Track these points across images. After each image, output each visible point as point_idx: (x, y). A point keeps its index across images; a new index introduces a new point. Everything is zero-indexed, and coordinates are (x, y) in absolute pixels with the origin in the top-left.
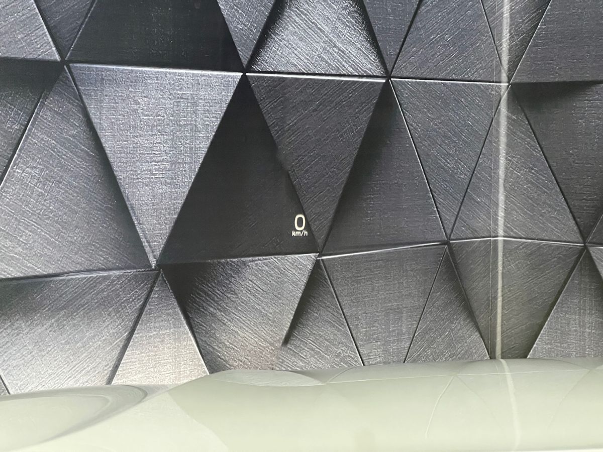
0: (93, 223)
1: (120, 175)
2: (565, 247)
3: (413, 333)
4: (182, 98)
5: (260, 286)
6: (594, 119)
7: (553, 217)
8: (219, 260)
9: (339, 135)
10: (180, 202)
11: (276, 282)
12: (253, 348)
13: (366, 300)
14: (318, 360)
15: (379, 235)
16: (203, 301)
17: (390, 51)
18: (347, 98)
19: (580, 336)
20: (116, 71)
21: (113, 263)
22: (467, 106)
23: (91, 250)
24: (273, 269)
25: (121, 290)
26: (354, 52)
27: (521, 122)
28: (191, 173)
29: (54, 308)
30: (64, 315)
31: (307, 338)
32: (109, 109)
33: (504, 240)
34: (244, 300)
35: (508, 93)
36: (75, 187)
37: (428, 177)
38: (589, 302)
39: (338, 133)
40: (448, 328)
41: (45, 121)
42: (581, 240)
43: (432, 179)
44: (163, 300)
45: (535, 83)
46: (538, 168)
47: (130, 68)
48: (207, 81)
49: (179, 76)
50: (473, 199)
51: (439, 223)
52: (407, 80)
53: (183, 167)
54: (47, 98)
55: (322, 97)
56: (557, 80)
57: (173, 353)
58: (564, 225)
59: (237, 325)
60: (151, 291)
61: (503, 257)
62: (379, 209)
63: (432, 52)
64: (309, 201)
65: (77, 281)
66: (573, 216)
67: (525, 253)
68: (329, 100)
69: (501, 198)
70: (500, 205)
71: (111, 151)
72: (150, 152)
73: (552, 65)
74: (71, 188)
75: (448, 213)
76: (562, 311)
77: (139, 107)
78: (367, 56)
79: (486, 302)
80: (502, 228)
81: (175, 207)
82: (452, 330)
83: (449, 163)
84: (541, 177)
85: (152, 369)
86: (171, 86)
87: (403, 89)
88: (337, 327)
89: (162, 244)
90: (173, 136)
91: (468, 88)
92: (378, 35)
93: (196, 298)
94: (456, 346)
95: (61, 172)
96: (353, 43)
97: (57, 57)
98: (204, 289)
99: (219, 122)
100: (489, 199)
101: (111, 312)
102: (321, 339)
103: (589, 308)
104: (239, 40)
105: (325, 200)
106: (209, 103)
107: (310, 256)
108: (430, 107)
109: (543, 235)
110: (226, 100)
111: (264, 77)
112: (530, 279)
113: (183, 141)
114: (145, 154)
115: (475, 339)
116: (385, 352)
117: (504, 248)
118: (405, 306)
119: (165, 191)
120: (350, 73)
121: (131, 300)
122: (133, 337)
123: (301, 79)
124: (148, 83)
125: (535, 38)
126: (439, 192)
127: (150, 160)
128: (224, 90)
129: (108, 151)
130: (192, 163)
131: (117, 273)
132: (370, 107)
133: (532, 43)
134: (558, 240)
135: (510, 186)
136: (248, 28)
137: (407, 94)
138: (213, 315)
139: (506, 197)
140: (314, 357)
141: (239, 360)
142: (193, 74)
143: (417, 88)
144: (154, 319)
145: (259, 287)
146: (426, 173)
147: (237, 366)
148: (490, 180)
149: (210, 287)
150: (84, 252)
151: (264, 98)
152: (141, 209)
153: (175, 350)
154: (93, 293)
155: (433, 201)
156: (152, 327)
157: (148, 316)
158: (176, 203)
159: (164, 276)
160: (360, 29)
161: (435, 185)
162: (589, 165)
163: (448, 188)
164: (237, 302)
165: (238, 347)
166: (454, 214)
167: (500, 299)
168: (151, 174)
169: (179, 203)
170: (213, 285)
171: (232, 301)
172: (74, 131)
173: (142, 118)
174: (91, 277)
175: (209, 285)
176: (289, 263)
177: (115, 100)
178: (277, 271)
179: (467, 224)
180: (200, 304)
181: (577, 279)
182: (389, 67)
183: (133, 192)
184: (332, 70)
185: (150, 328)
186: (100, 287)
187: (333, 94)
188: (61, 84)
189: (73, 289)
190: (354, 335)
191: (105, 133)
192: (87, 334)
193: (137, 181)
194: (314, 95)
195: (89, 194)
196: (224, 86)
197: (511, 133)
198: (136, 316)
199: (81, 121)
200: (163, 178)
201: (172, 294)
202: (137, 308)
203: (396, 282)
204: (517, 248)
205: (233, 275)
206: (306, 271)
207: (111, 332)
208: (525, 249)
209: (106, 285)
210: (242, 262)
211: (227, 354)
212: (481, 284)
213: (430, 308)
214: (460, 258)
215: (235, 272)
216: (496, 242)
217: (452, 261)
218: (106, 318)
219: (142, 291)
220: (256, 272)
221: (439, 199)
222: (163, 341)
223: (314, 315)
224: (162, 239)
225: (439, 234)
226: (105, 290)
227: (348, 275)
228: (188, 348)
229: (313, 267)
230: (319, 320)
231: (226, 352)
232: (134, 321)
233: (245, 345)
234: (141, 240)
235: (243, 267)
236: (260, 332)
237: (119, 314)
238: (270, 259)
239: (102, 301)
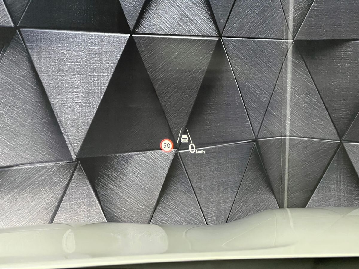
0: (36, 132)
1: (52, 101)
2: (328, 143)
3: (235, 197)
4: (92, 51)
5: (140, 170)
6: (347, 63)
7: (321, 124)
8: (115, 155)
9: (190, 74)
10: (91, 118)
11: (151, 168)
12: (136, 209)
13: (206, 177)
14: (176, 216)
16: (105, 180)
17: (221, 20)
18: (195, 50)
19: (337, 198)
20: (50, 33)
21: (48, 158)
22: (268, 55)
23: (34, 149)
24: (149, 160)
25: (53, 175)
26: (199, 21)
27: (301, 65)
28: (98, 99)
29: (10, 188)
30: (17, 192)
31: (169, 202)
32: (46, 58)
33: (290, 139)
34: (131, 180)
35: (293, 47)
36: (24, 109)
37: (244, 100)
38: (343, 177)
39: (189, 72)
40: (256, 194)
41: (4, 66)
42: (338, 138)
43: (246, 101)
44: (80, 181)
45: (310, 40)
46: (311, 94)
47: (59, 31)
48: (108, 40)
49: (90, 36)
50: (271, 113)
51: (251, 128)
52: (231, 38)
53: (93, 96)
54: (6, 51)
55: (180, 49)
56: (324, 38)
57: (86, 214)
58: (328, 129)
59: (127, 195)
60: (72, 175)
61: (289, 149)
62: (214, 120)
63: (247, 20)
64: (171, 116)
65: (25, 170)
66: (334, 124)
67: (303, 146)
68: (183, 52)
69: (288, 112)
70: (287, 116)
71: (47, 85)
72: (72, 86)
73: (321, 29)
74: (21, 109)
75: (256, 122)
76: (326, 182)
77: (65, 57)
78: (207, 23)
79: (279, 177)
80: (289, 131)
81: (88, 121)
82: (258, 195)
83: (257, 91)
84: (313, 99)
86: (85, 43)
87: (229, 44)
88: (188, 195)
89: (80, 145)
90: (87, 75)
91: (268, 43)
92: (214, 10)
93: (101, 179)
94: (260, 204)
95: (14, 99)
96: (199, 15)
97: (12, 25)
98: (106, 173)
99: (115, 66)
100: (281, 113)
101: (47, 189)
102: (178, 203)
103: (344, 181)
104: (128, 14)
105: (181, 115)
106: (109, 54)
108: (245, 56)
109: (315, 136)
110: (120, 52)
111: (143, 37)
112: (306, 162)
113: (93, 79)
114: (69, 87)
115: (272, 200)
117: (290, 143)
118: (229, 181)
119: (82, 111)
120: (197, 34)
121: (60, 181)
122: (61, 205)
123: (166, 38)
124: (71, 41)
125: (311, 12)
126: (251, 109)
127: (72, 92)
128: (118, 45)
129: (45, 85)
130: (99, 93)
131: (51, 164)
132: (209, 56)
133: (308, 15)
134: (324, 138)
135: (294, 105)
136: (134, 6)
137: (231, 47)
138: (112, 189)
139: (292, 112)
140: (174, 214)
141: (128, 217)
142: (99, 35)
143: (238, 43)
144: (74, 193)
145: (140, 171)
146: (243, 97)
148: (282, 101)
149: (110, 172)
150: (30, 151)
151: (143, 51)
152: (66, 123)
153: (88, 212)
154: (35, 177)
155: (247, 114)
157: (71, 191)
158: (89, 118)
159: (81, 165)
160: (203, 6)
161: (248, 104)
162: (344, 92)
163: (256, 107)
164: (127, 181)
165: (127, 209)
166: (260, 122)
167: (287, 175)
168: (73, 100)
169: (90, 119)
170: (112, 170)
171: (124, 180)
172: (23, 73)
173: (66, 64)
174: (34, 167)
175: (109, 170)
177: (49, 52)
178: (151, 160)
179: (267, 129)
180: (104, 183)
181: (336, 163)
182: (221, 31)
183: (61, 112)
184: (186, 32)
185: (72, 199)
186: (40, 173)
187: (186, 48)
188: (14, 42)
189: (23, 175)
190: (199, 200)
191: (43, 74)
192: (32, 204)
193: (64, 105)
194: (174, 49)
195: (33, 113)
196: (118, 43)
197: (294, 72)
198: (63, 191)
199: (28, 66)
200: (80, 102)
201: (86, 177)
202: (64, 186)
203: (224, 166)
204: (298, 143)
205: (124, 164)
206: (169, 160)
207: (47, 202)
208: (303, 144)
209: (44, 172)
210: (129, 156)
211: (121, 214)
212: (275, 166)
213: (245, 181)
214: (263, 150)
215: (126, 162)
216: (285, 139)
217: (258, 152)
218: (43, 193)
219: (67, 175)
220: (138, 162)
221: (251, 113)
222: (80, 207)
223: (174, 188)
224: (79, 141)
225: (251, 135)
226: (43, 175)
227: (195, 162)
228: (96, 211)
229: (173, 157)
230: (177, 191)
231: (120, 213)
232: (61, 194)
233: (131, 208)
234: (67, 142)
235: (130, 158)
236: (140, 199)
237: (52, 190)
238: (147, 153)
239: (41, 182)
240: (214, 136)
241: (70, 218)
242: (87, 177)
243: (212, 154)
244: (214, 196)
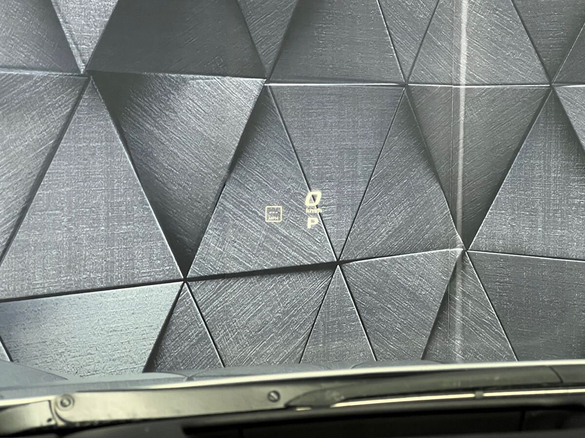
0: (13, 15)
2: (529, 89)
3: (369, 177)
5: (201, 106)
8: (156, 74)
10: (112, 4)
11: (220, 105)
12: (194, 173)
13: (319, 135)
14: (266, 194)
15: (331, 68)
16: (138, 115)
19: (545, 181)
21: (35, 62)
23: (10, 44)
24: (216, 91)
25: (45, 93)
31: (253, 169)
33: (466, 89)
34: (184, 120)
37: (385, 13)
40: (407, 176)
42: (546, 80)
43: (389, 15)
44: (93, 110)
46: (502, 9)
50: (433, 42)
51: (397, 64)
57: (105, 168)
58: (529, 66)
59: (177, 146)
60: (79, 98)
61: (465, 106)
62: (332, 41)
64: (256, 22)
66: (539, 55)
67: (488, 100)
69: (464, 44)
70: (462, 51)
75: (406, 54)
76: (526, 157)
79: (447, 153)
80: (464, 76)
81: (106, 9)
82: (411, 178)
84: (506, 17)
85: (82, 183)
88: (286, 161)
89: (92, 48)
93: (131, 112)
94: (416, 195)
98: (140, 102)
100: (450, 44)
101: (34, 116)
102: (268, 172)
105: (273, 23)
107: (256, 81)
109: (507, 80)
112: (493, 127)
115: (435, 190)
116: (339, 194)
117: (466, 97)
118: (360, 147)
121: (57, 105)
122: (60, 146)
126: (397, 30)
131: (41, 73)
134: (523, 82)
135: (473, 30)
138: (151, 133)
139: (469, 42)
140: (260, 190)
141: (179, 184)
144: (83, 130)
145: (201, 108)
146: (383, 8)
147: (176, 190)
148: (452, 24)
149: (147, 102)
150: (3, 46)
152: (67, 7)
153: (108, 165)
154: (13, 92)
155: (389, 38)
156: (81, 137)
157: (76, 125)
158: (108, 5)
159: (94, 83)
161: (391, 21)
163: (406, 27)
164: (177, 122)
165: (177, 169)
166: (413, 55)
167: (461, 151)
169: (110, 5)
170: (150, 99)
171: (171, 119)
174: (10, 75)
175: (146, 99)
176: (233, 86)
178: (220, 92)
179: (427, 68)
180: (135, 119)
181: (543, 122)
185: (79, 139)
186: (21, 87)
190: (306, 172)
192: (8, 136)
198: (62, 124)
201: (104, 104)
202: (65, 115)
203: (350, 120)
204: (479, 96)
205: (173, 92)
206: (253, 96)
207: (34, 138)
208: (488, 96)
209: (28, 85)
210: (182, 79)
211: (165, 177)
212: (442, 133)
213: (387, 152)
214: (420, 103)
215: (175, 88)
216: (458, 90)
217: (410, 104)
218: (28, 122)
219: (68, 98)
220: (197, 91)
221: (397, 37)
222: (94, 154)
223: (260, 145)
224: (91, 42)
225: (396, 75)
226: (27, 90)
227: (299, 106)
228: (122, 164)
229: (260, 93)
230: (266, 151)
231: (165, 174)
232: (60, 128)
233: (185, 169)
234: (68, 40)
235: (183, 84)
236: (201, 156)
237: (44, 119)
238: (212, 79)
239: (24, 102)
240: (331, 66)
241: (77, 170)
242: (106, 105)
243: (329, 96)
244: (333, 169)
